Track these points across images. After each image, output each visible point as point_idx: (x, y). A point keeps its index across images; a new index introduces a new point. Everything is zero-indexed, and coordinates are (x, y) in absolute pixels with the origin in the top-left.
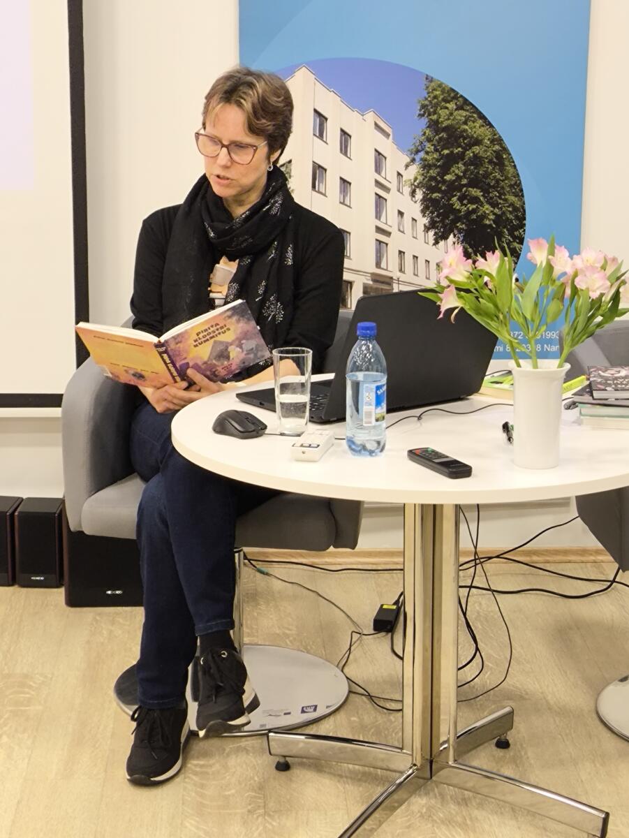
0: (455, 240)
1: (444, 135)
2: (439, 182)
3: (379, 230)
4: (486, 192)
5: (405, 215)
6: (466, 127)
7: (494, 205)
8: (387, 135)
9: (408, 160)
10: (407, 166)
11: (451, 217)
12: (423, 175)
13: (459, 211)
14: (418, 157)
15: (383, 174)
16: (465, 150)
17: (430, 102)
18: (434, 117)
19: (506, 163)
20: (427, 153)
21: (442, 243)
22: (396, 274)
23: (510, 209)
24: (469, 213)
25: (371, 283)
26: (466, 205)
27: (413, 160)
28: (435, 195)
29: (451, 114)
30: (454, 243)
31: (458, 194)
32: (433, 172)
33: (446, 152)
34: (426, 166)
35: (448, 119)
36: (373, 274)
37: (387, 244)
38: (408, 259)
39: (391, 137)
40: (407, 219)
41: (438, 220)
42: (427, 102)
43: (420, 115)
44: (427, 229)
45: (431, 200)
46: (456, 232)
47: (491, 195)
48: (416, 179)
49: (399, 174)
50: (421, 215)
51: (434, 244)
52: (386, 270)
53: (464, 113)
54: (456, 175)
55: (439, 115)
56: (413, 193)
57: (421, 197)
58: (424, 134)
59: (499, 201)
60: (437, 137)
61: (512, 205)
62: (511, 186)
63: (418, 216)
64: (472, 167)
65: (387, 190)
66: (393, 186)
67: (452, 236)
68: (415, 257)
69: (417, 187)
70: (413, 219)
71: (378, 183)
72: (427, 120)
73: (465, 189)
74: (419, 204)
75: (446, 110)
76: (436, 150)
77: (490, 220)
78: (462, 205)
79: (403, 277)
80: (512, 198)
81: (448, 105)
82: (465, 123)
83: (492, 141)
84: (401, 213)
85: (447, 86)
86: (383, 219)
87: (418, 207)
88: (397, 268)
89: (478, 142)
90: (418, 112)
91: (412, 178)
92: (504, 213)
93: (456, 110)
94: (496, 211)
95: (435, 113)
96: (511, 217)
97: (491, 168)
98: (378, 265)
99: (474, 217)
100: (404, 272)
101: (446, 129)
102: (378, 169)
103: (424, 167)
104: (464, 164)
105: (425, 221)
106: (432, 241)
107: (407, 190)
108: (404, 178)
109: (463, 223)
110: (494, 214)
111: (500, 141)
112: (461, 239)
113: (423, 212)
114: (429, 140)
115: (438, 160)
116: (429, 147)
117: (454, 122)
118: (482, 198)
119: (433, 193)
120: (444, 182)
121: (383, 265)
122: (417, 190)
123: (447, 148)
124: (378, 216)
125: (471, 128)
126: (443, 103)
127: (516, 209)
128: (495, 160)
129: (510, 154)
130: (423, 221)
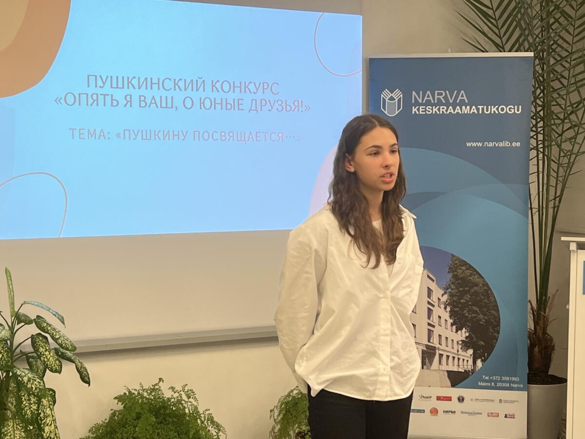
0: (466, 330)
1: (460, 281)
2: (458, 303)
3: (429, 324)
4: (480, 308)
5: (442, 318)
6: (471, 278)
7: (485, 315)
8: (433, 281)
9: (443, 292)
10: (443, 295)
11: (464, 320)
12: (450, 299)
13: (468, 317)
14: (448, 292)
15: (431, 299)
16: (470, 288)
17: (453, 266)
18: (456, 273)
19: (490, 295)
20: (452, 289)
21: (459, 332)
22: (437, 346)
23: (492, 317)
24: (472, 318)
25: (425, 349)
26: (471, 314)
27: (445, 293)
28: (456, 309)
29: (463, 272)
30: (465, 332)
31: (467, 309)
32: (455, 298)
33: (461, 289)
34: (451, 295)
35: (462, 274)
36: (426, 345)
37: (433, 331)
38: (443, 339)
39: (435, 282)
40: (443, 320)
41: (457, 321)
42: (452, 266)
43: (449, 272)
44: (452, 325)
45: (454, 311)
46: (466, 327)
47: (483, 310)
48: (447, 301)
49: (439, 299)
50: (449, 318)
51: (456, 332)
52: (433, 343)
53: (470, 272)
54: (466, 300)
55: (458, 272)
56: (445, 308)
57: (449, 310)
58: (451, 281)
59: (487, 313)
60: (457, 282)
61: (493, 315)
62: (492, 306)
63: (448, 318)
64: (473, 297)
65: (433, 306)
66: (436, 304)
67: (464, 329)
68: (447, 338)
69: (448, 305)
70: (446, 320)
71: (429, 303)
72: (452, 274)
73: (470, 307)
74: (448, 313)
75: (461, 270)
76: (456, 288)
77: (483, 322)
78: (469, 314)
79: (441, 347)
80: (493, 312)
81: (462, 268)
82: (470, 276)
83: (484, 285)
84: (440, 317)
85: (461, 259)
86: (431, 319)
87: (448, 314)
88: (438, 343)
89: (476, 285)
90: (448, 271)
91: (445, 300)
92: (489, 319)
93: (466, 270)
94: (486, 317)
95: (456, 271)
96: (493, 320)
97: (482, 297)
98: (429, 341)
99: (475, 320)
100: (441, 345)
101: (461, 279)
102: (429, 296)
103: (451, 296)
104: (470, 295)
105: (451, 321)
106: (454, 331)
107: (443, 306)
108: (441, 301)
109: (469, 323)
110: (485, 319)
111: (487, 285)
112: (469, 330)
113: (450, 317)
114: (453, 283)
115: (457, 293)
116: (453, 286)
117: (465, 276)
118: (478, 311)
119: (455, 308)
120: (461, 303)
121: (431, 341)
122: (448, 307)
123: (461, 288)
124: (429, 318)
125: (473, 279)
126: (459, 267)
127: (495, 317)
128: (484, 294)
129: (492, 291)
130: (450, 321)
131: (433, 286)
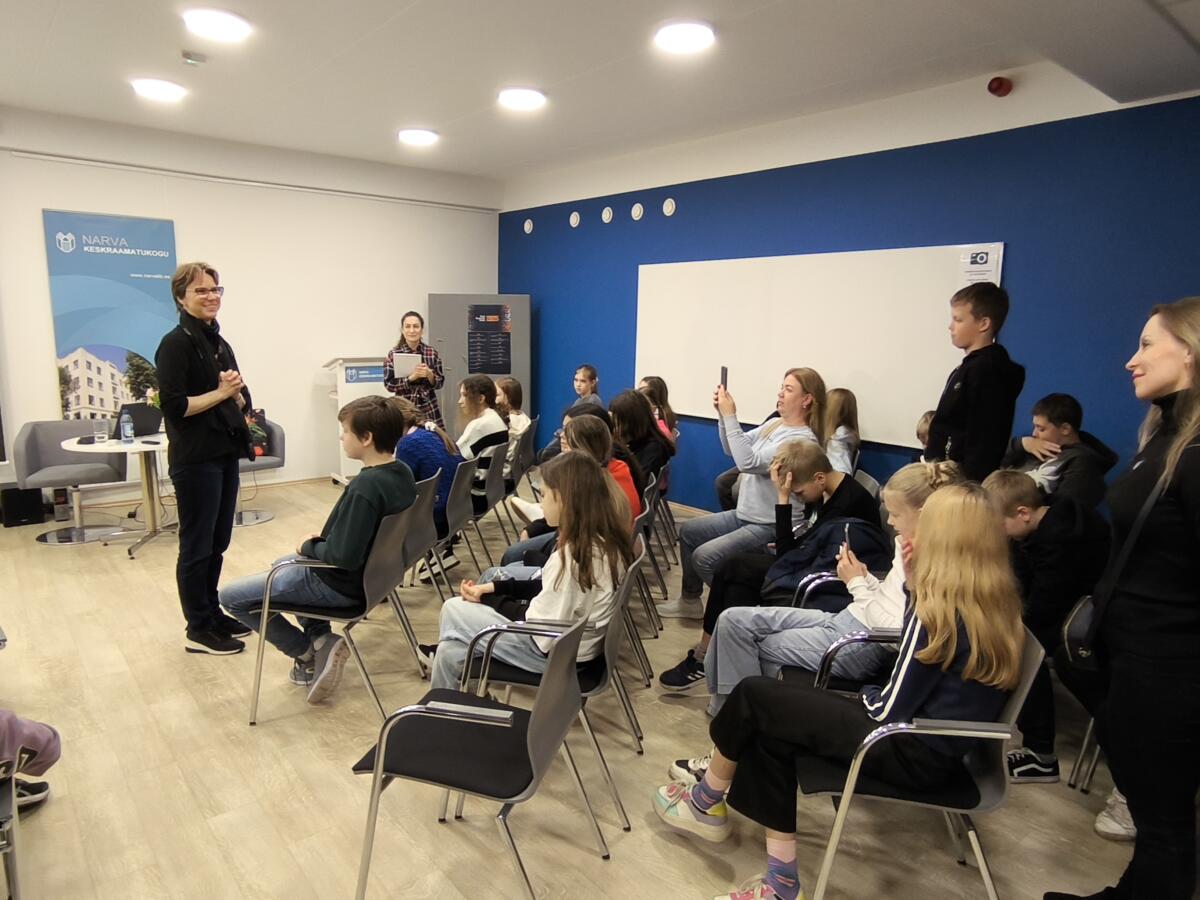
5: (124, 392)
8: (115, 368)
10: (123, 377)
14: (127, 375)
15: (114, 380)
17: (129, 357)
18: (131, 362)
29: (138, 361)
32: (133, 379)
35: (136, 363)
45: (133, 387)
49: (120, 380)
57: (129, 387)
58: (128, 367)
60: (133, 368)
66: (119, 384)
71: (113, 383)
76: (133, 372)
85: (134, 353)
87: (128, 390)
89: (147, 369)
90: (125, 360)
91: (125, 381)
103: (129, 378)
107: (124, 385)
115: (134, 375)
116: (130, 371)
117: (139, 364)
123: (137, 372)
126: (134, 358)
130: (131, 394)
131: (115, 371)
